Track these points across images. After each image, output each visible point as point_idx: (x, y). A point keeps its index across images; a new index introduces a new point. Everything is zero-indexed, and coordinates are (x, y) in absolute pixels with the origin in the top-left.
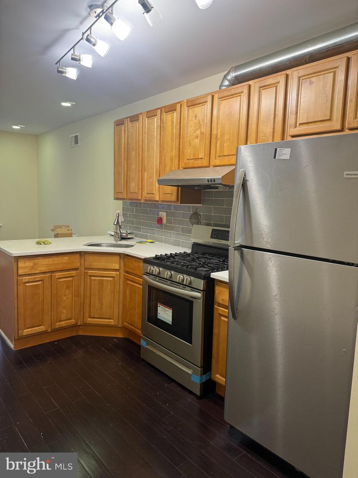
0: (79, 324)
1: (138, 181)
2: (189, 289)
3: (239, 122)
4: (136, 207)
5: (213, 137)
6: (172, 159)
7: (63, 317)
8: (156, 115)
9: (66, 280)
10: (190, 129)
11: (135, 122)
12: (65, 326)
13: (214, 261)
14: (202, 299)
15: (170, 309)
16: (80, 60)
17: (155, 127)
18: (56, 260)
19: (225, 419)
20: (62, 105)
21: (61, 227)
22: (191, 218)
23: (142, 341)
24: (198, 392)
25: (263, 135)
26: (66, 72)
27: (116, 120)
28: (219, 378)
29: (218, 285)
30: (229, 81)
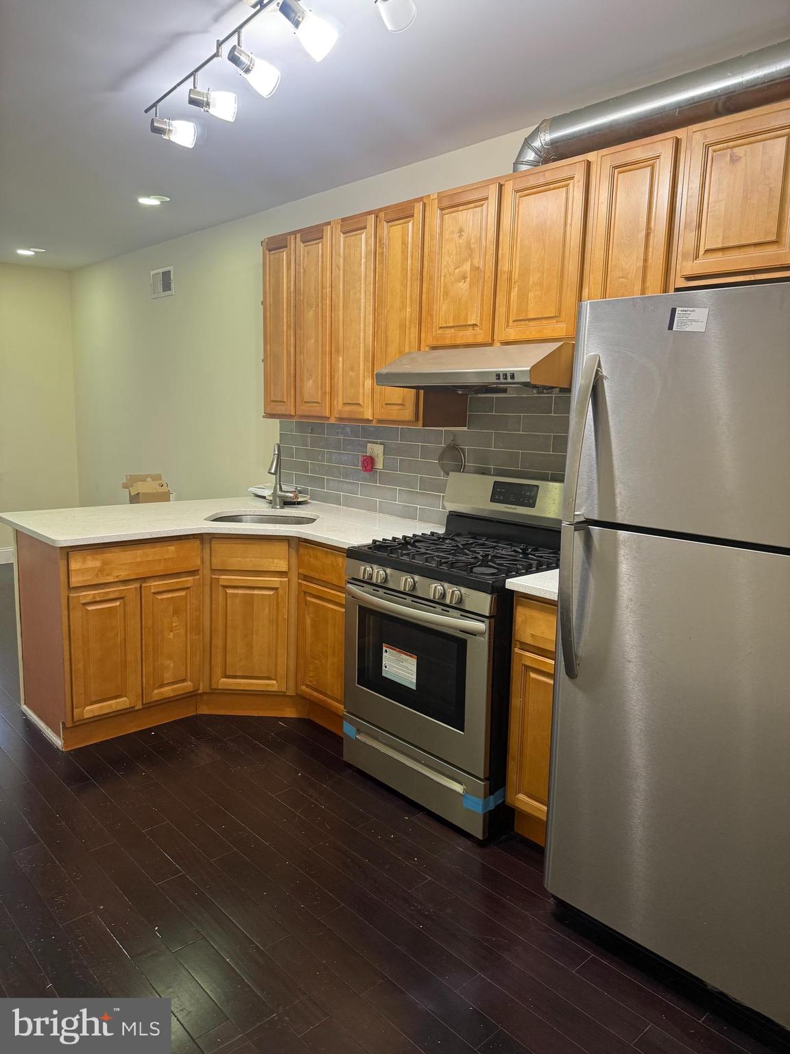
0: (200, 691)
1: (323, 376)
2: (457, 613)
3: (564, 245)
4: (311, 433)
5: (503, 278)
6: (403, 327)
7: (168, 676)
8: (365, 228)
9: (172, 597)
10: (446, 259)
11: (315, 242)
12: (172, 695)
13: (504, 552)
14: (487, 635)
15: (412, 657)
16: (208, 104)
17: (363, 254)
18: (151, 553)
19: (546, 886)
20: (138, 203)
21: (143, 479)
22: (441, 458)
23: (345, 724)
24: (478, 832)
25: (621, 275)
26: (170, 131)
27: (268, 238)
28: (524, 801)
29: (523, 605)
30: (537, 151)
